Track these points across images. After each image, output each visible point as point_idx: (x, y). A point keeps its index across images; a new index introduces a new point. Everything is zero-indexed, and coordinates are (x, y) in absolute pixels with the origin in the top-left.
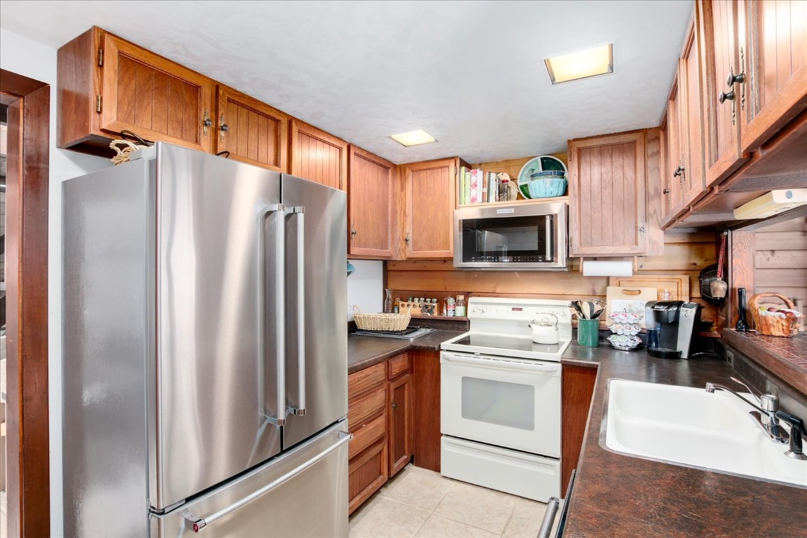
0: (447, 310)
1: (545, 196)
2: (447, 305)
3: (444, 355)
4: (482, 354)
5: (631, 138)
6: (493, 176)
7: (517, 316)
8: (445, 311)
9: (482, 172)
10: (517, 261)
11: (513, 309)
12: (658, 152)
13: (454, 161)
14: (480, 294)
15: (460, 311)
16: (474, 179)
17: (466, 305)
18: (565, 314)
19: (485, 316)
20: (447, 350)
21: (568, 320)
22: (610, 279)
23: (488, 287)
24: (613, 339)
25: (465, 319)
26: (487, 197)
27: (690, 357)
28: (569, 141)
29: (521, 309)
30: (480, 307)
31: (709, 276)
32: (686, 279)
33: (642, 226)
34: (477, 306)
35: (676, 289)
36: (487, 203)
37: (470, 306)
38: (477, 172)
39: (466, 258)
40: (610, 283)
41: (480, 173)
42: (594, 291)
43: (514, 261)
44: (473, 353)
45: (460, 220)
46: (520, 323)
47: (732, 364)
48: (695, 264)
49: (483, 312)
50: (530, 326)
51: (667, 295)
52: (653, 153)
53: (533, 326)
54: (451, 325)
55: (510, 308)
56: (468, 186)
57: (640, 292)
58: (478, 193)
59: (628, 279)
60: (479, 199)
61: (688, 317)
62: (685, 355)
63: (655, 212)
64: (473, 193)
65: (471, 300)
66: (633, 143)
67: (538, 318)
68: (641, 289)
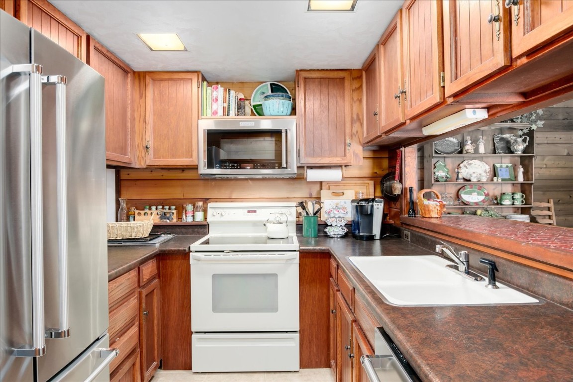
0: (186, 216)
1: (277, 114)
2: (186, 211)
3: (193, 256)
4: (231, 251)
5: (341, 74)
6: (233, 93)
7: (252, 217)
8: (184, 217)
9: (223, 88)
10: (257, 168)
11: (249, 212)
12: (361, 87)
13: (196, 74)
14: (216, 200)
15: (199, 217)
16: (215, 93)
17: (205, 211)
18: (291, 213)
19: (224, 219)
20: (196, 251)
21: (293, 218)
22: (323, 184)
23: (224, 194)
24: (329, 230)
25: (205, 223)
26: (227, 111)
27: (381, 238)
28: (297, 70)
29: (255, 212)
30: (220, 211)
31: (389, 180)
32: (372, 182)
33: (349, 142)
34: (216, 210)
35: (367, 190)
36: (227, 117)
37: (210, 212)
38: (217, 88)
39: (210, 165)
40: (323, 188)
41: (221, 90)
42: (311, 194)
43: (254, 168)
44: (223, 251)
45: (204, 130)
46: (255, 224)
47: (409, 239)
48: (376, 173)
49: (222, 215)
50: (265, 225)
51: (361, 195)
52: (356, 88)
53: (268, 225)
54: (191, 230)
55: (246, 211)
56: (210, 100)
57: (343, 193)
58: (219, 106)
59: (336, 183)
60: (220, 112)
61: (378, 209)
62: (378, 237)
63: (357, 132)
64: (215, 107)
65: (210, 205)
66: (343, 79)
67: (272, 218)
68: (345, 192)
